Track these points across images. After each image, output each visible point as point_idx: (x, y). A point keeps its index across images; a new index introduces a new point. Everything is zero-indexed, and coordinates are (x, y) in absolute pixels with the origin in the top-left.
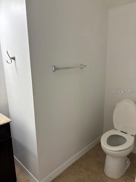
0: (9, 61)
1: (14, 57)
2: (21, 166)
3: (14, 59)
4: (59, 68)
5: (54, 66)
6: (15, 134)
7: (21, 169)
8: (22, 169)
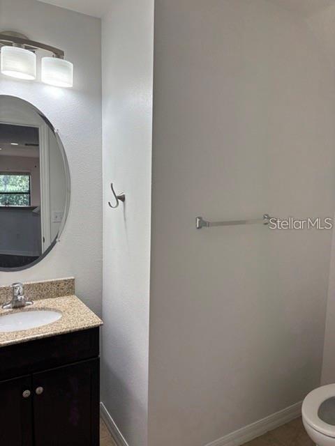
0: (114, 203)
1: (124, 195)
2: (113, 428)
3: (122, 198)
4: (209, 223)
5: (199, 218)
6: (108, 353)
7: (112, 436)
8: (114, 436)
